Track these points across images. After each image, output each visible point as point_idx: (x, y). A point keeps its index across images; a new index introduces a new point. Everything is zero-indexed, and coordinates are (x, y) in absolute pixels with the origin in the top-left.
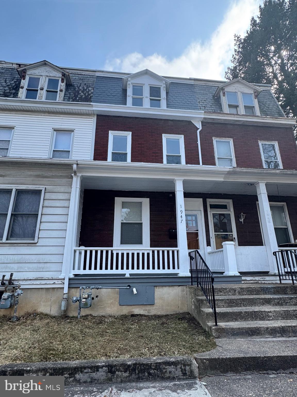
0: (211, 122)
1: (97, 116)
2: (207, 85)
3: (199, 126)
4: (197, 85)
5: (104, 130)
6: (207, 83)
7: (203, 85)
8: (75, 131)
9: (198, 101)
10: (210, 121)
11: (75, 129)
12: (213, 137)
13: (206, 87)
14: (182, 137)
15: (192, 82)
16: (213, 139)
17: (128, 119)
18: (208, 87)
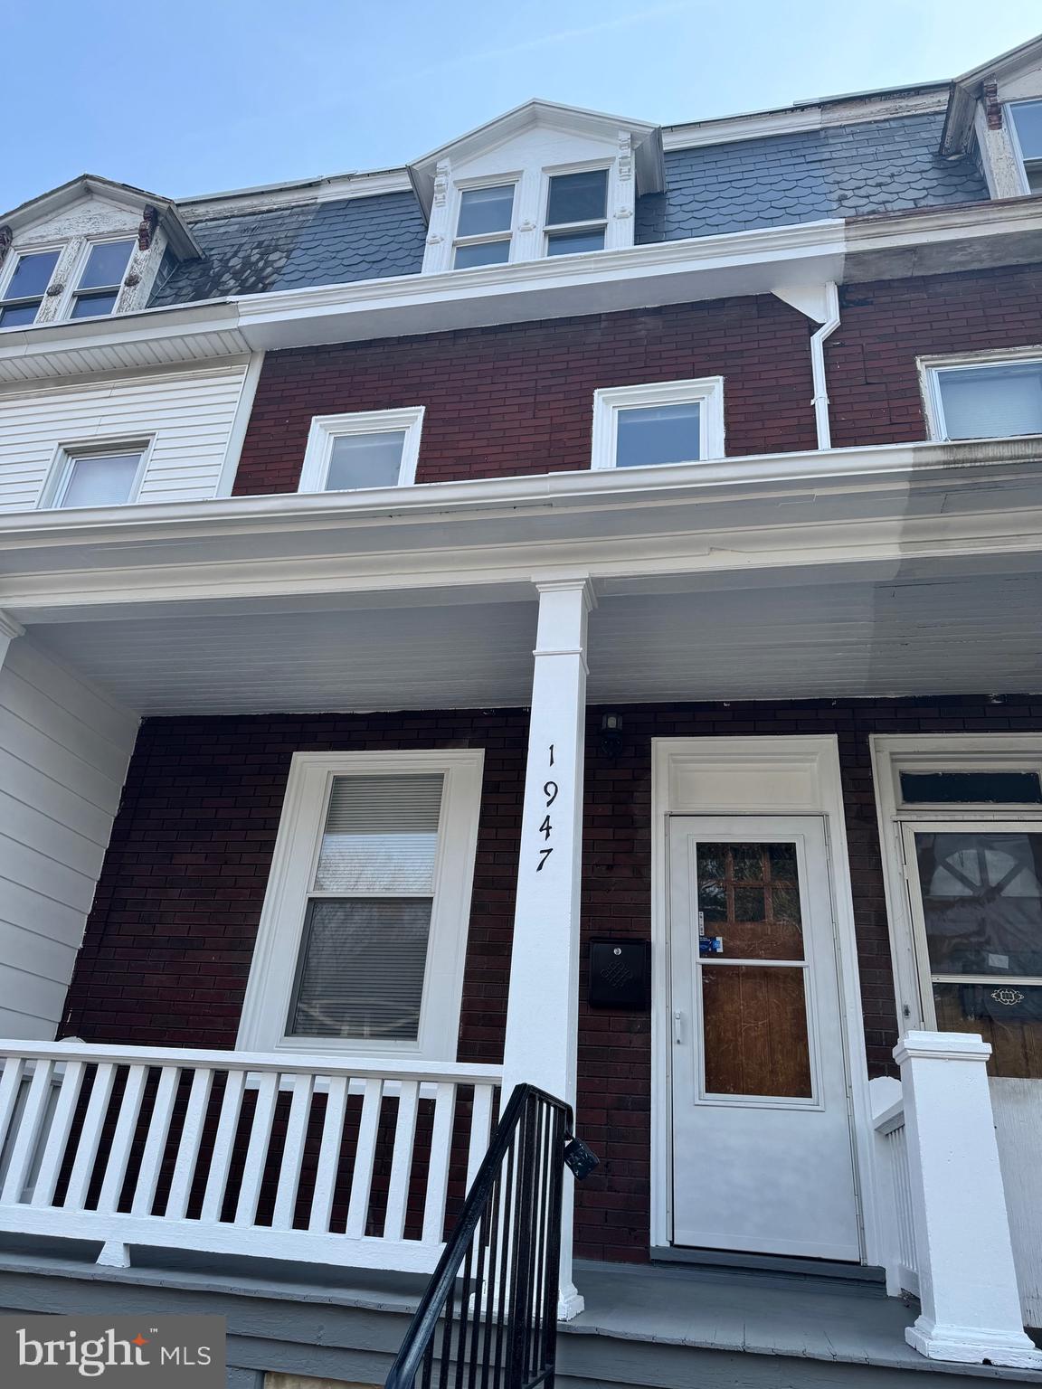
0: (909, 274)
1: (266, 359)
2: (905, 114)
3: (824, 310)
4: (841, 127)
5: (286, 418)
6: (904, 103)
7: (878, 118)
8: (152, 445)
9: (835, 196)
10: (898, 271)
11: (154, 434)
12: (918, 359)
13: (893, 124)
14: (713, 388)
15: (812, 121)
16: (920, 366)
17: (415, 346)
18: (907, 122)
